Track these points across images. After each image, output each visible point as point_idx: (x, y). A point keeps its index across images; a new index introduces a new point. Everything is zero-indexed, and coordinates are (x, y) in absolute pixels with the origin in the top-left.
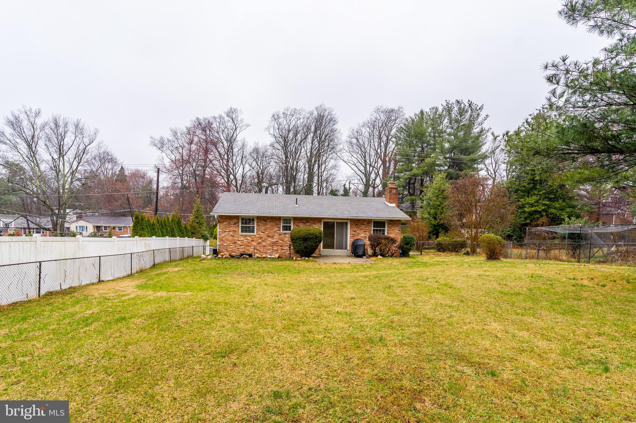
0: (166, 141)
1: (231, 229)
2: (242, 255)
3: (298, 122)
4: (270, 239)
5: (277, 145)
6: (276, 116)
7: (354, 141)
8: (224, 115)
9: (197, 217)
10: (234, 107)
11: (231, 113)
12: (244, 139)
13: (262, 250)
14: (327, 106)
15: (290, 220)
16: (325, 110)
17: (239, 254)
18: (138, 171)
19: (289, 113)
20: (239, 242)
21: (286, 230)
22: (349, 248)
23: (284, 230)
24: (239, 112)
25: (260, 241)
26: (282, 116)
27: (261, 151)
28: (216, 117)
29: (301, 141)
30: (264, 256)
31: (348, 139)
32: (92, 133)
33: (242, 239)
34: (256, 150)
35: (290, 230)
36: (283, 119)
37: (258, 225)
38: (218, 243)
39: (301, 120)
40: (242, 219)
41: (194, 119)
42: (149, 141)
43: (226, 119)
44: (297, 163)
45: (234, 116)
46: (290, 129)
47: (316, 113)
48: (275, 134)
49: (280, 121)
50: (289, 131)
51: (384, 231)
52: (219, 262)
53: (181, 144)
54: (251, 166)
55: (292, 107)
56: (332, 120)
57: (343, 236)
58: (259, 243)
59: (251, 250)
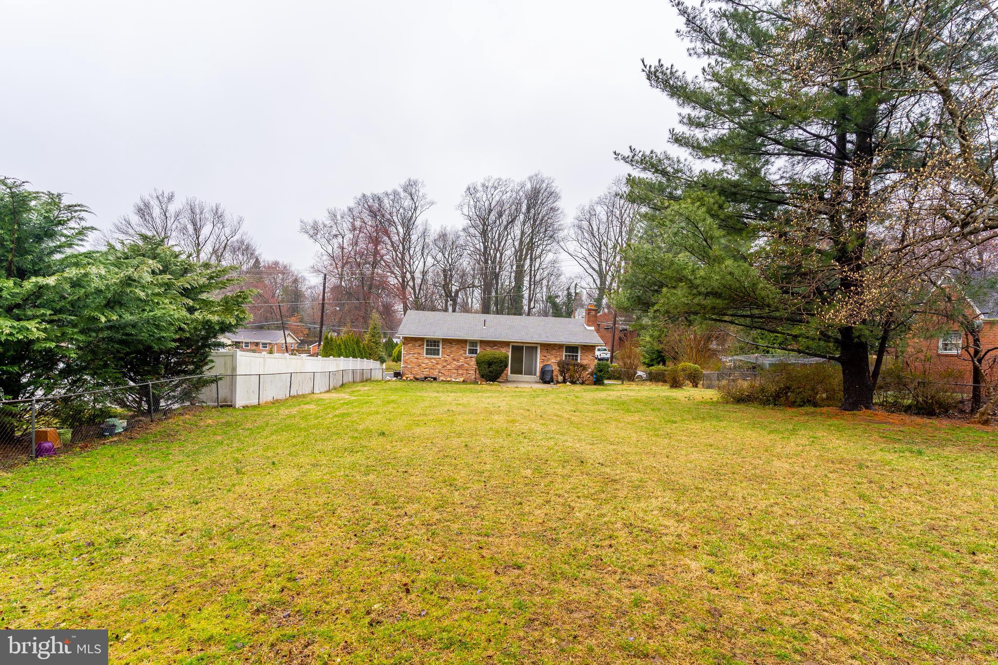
0: (322, 226)
1: (416, 351)
2: (426, 378)
3: (504, 197)
4: (455, 362)
5: (472, 230)
6: (472, 189)
7: (585, 224)
8: (400, 190)
9: (373, 336)
10: (413, 178)
11: (410, 188)
12: (427, 221)
13: (446, 373)
14: (545, 174)
15: (476, 343)
16: (543, 181)
17: (423, 376)
18: (276, 264)
19: (490, 184)
20: (423, 365)
21: (473, 353)
22: (538, 374)
23: (470, 353)
24: (420, 185)
25: (445, 364)
26: (480, 188)
27: (451, 237)
28: (389, 193)
29: (508, 225)
30: (449, 379)
31: (576, 222)
32: (236, 223)
33: (427, 361)
34: (443, 236)
35: (476, 353)
36: (482, 193)
37: (443, 348)
38: (402, 365)
39: (508, 194)
40: (428, 341)
41: (359, 196)
42: (298, 225)
43: (402, 194)
44: (501, 254)
45: (414, 191)
46: (492, 207)
47: (528, 186)
48: (471, 214)
49: (478, 195)
50: (490, 211)
51: (577, 356)
52: (404, 383)
53: (341, 231)
54: (435, 258)
55: (496, 176)
56: (552, 195)
57: (532, 360)
58: (444, 366)
59: (435, 373)
